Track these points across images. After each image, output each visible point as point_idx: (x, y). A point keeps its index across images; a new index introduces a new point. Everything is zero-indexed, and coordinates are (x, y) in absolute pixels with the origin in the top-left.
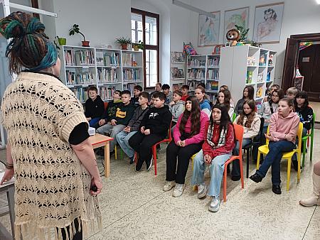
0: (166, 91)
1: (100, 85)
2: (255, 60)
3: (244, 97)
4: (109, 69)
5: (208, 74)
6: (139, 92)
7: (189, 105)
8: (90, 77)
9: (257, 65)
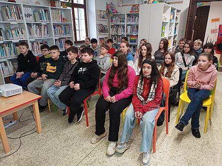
0: (94, 45)
1: (32, 40)
2: (167, 16)
3: (160, 49)
4: (39, 25)
5: (127, 29)
6: (70, 46)
7: (116, 61)
8: (20, 33)
9: (168, 21)
